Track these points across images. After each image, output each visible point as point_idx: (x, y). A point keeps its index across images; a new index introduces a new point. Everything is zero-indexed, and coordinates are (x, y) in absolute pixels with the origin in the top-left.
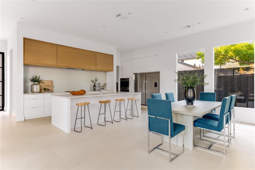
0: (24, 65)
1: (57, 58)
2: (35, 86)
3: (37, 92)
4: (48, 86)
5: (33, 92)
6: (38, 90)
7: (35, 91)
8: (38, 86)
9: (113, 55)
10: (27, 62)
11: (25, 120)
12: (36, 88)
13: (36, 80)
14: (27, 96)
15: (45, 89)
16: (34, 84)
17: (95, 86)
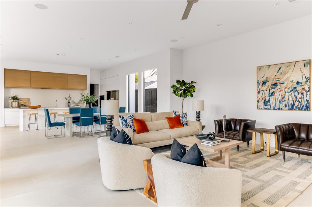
0: (4, 87)
1: (31, 81)
2: (14, 103)
3: (15, 107)
4: (26, 103)
5: (12, 107)
6: (16, 106)
7: (14, 106)
8: (16, 103)
9: (86, 76)
10: (6, 86)
11: (5, 127)
12: (15, 104)
13: (15, 98)
14: (7, 109)
15: (22, 105)
16: (14, 101)
17: (69, 102)
